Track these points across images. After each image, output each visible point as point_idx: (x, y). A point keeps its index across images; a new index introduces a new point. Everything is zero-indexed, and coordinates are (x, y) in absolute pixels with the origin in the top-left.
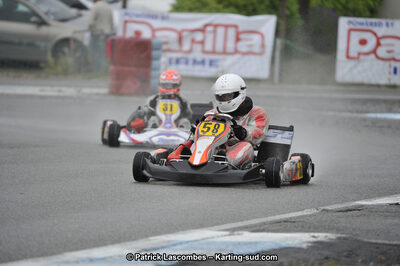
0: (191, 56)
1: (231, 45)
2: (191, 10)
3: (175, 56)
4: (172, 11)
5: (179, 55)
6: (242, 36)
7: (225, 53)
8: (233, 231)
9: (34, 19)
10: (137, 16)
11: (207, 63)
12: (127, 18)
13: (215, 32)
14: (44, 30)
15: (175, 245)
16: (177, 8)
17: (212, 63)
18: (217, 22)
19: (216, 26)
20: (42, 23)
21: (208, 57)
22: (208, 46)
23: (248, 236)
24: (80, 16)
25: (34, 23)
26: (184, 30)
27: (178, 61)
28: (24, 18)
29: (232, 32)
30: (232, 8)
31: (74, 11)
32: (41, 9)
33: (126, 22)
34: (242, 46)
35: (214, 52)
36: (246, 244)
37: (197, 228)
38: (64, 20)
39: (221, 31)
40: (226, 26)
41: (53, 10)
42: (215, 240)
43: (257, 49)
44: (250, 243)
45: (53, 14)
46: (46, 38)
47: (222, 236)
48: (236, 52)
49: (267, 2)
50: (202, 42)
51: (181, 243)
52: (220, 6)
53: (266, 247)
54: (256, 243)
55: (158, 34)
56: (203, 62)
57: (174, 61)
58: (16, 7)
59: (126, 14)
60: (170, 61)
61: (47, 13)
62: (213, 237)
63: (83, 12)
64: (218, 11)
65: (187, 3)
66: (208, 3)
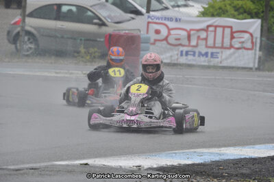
2: (213, 15)
4: (198, 16)
9: (96, 21)
12: (150, 20)
14: (104, 29)
16: (204, 14)
20: (103, 24)
24: (133, 19)
25: (96, 24)
30: (246, 14)
32: (103, 13)
33: (149, 23)
38: (118, 23)
41: (113, 15)
45: (109, 17)
52: (236, 13)
59: (149, 17)
64: (234, 17)
65: (211, 10)
66: (227, 11)
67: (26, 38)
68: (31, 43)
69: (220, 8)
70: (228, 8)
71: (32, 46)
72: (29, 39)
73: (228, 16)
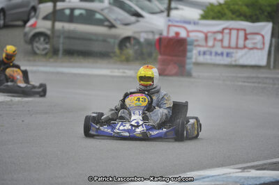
0: (214, 50)
1: (241, 43)
2: (213, 18)
3: (202, 49)
4: (200, 19)
5: (205, 49)
6: (249, 37)
7: (237, 48)
8: (244, 169)
9: (106, 23)
10: (177, 22)
11: (225, 54)
12: (170, 23)
13: (230, 34)
14: (113, 31)
15: (204, 178)
16: (204, 17)
17: (228, 55)
18: (231, 27)
19: (231, 29)
20: (112, 26)
21: (225, 51)
22: (226, 43)
23: (254, 173)
24: (138, 21)
25: (106, 26)
26: (209, 32)
27: (204, 53)
28: (100, 23)
29: (242, 34)
30: (242, 18)
31: (133, 19)
32: (112, 17)
33: (169, 26)
34: (249, 44)
35: (229, 47)
36: (253, 178)
37: (219, 167)
38: (127, 24)
39: (234, 33)
40: (238, 30)
41: (120, 17)
42: (231, 175)
43: (259, 46)
44: (256, 177)
45: (119, 20)
46: (114, 37)
47: (236, 172)
48: (245, 47)
49: (266, 14)
50: (222, 41)
51: (208, 177)
52: (234, 16)
53: (267, 180)
54: (260, 178)
55: (192, 34)
56: (222, 54)
57: (202, 53)
58: (94, 15)
59: (169, 21)
60: (199, 53)
61: (115, 20)
62: (230, 173)
63: (140, 19)
64: (232, 19)
65: (211, 13)
66: (225, 14)
67: (42, 39)
68: (47, 43)
69: (219, 12)
70: (227, 11)
71: (47, 46)
72: (44, 40)
73: (227, 19)
